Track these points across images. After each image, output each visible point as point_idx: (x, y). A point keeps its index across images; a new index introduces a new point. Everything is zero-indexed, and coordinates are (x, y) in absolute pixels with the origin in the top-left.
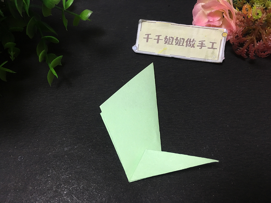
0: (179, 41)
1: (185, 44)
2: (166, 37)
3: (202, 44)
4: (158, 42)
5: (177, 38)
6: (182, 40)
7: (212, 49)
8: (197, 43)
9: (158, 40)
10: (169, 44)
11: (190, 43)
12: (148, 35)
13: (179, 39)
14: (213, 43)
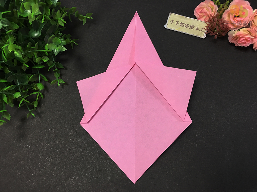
0: (187, 26)
1: (189, 27)
2: (181, 23)
3: (197, 28)
4: (177, 25)
5: (186, 24)
6: (188, 25)
7: (201, 32)
8: (195, 28)
9: (177, 23)
10: (182, 26)
11: (192, 27)
12: (173, 21)
13: (187, 24)
14: (202, 29)
